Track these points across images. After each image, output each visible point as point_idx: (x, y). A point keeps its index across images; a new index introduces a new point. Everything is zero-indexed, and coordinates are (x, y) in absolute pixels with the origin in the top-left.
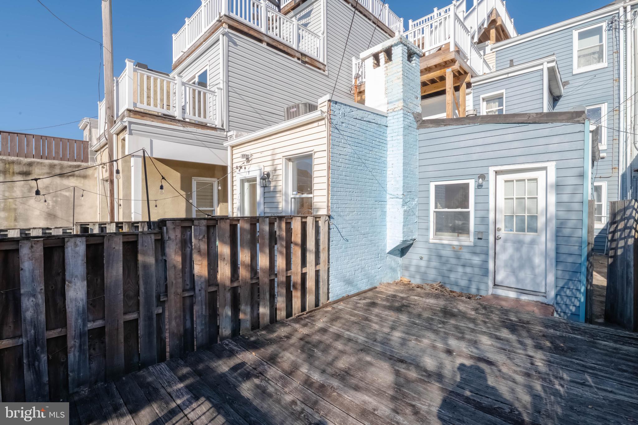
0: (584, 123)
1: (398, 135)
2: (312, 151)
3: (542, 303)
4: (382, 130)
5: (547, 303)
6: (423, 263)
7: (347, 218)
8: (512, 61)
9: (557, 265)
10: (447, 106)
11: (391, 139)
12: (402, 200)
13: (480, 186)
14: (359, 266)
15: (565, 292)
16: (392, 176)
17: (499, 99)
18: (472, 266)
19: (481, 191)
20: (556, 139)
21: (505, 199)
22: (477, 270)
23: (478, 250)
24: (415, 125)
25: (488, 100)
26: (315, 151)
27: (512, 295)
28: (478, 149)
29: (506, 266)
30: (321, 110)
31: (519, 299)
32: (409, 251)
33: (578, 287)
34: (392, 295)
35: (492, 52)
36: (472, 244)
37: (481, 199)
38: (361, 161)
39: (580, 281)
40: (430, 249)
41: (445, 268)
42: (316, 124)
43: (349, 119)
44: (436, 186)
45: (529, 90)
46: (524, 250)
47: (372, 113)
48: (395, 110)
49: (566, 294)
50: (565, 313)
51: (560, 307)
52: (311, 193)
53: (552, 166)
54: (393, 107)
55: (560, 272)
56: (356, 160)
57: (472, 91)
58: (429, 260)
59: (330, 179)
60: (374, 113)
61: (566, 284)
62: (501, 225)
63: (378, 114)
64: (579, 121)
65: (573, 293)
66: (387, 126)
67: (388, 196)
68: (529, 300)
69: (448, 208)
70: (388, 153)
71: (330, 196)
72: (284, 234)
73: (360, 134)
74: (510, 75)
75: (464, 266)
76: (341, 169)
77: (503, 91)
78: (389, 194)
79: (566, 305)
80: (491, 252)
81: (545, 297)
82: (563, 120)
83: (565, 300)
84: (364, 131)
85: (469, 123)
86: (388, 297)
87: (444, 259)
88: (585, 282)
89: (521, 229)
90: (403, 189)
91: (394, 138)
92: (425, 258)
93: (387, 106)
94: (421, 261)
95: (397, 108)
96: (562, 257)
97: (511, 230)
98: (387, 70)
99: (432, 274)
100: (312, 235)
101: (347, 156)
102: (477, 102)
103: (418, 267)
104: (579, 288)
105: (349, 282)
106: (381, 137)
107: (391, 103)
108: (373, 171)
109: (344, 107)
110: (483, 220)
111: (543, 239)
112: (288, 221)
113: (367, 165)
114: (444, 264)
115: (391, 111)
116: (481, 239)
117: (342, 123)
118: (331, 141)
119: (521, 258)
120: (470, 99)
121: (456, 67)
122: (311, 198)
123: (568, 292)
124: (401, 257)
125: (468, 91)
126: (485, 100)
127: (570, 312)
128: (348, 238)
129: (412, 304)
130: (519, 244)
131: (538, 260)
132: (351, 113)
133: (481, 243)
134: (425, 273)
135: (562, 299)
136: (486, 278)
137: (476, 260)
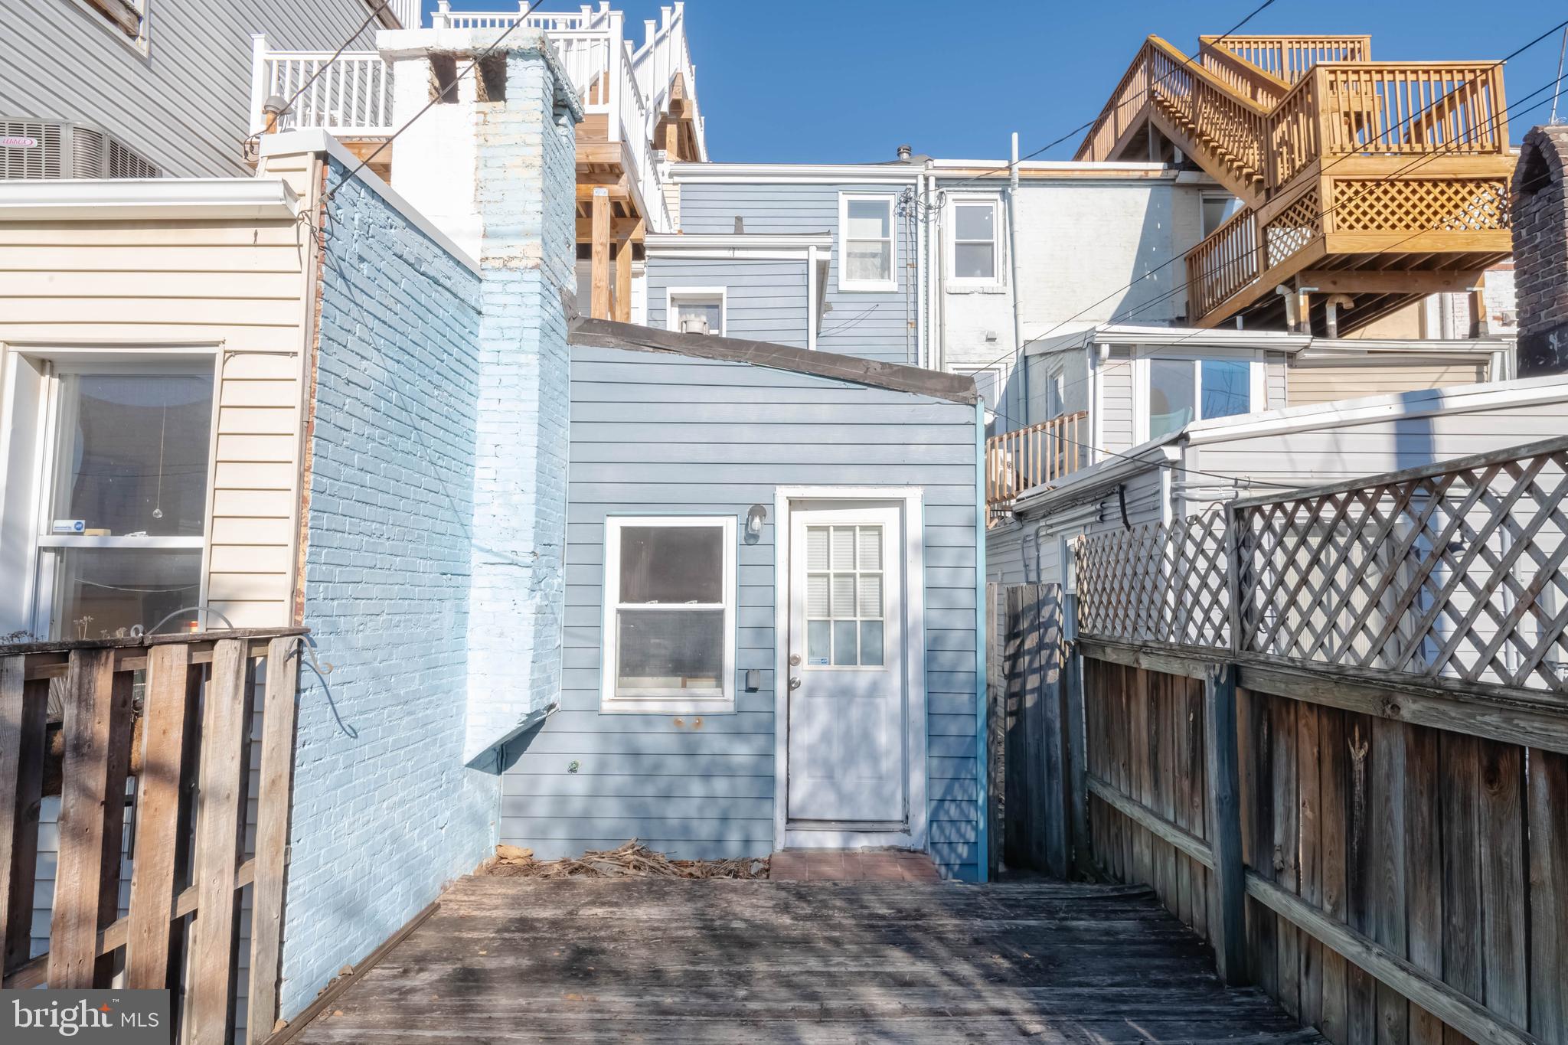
0: (974, 406)
1: (520, 351)
2: (216, 344)
3: (900, 850)
4: (465, 321)
5: (912, 849)
6: (578, 785)
7: (359, 640)
8: (739, 219)
9: (930, 745)
10: (594, 293)
11: (492, 357)
12: (529, 572)
13: (751, 538)
14: (387, 833)
15: (947, 812)
16: (492, 486)
17: (712, 305)
18: (730, 773)
19: (754, 553)
20: (923, 434)
21: (810, 576)
22: (743, 785)
23: (747, 723)
24: (563, 329)
25: (685, 304)
26: (229, 346)
27: (831, 840)
28: (747, 434)
29: (812, 762)
30: (285, 183)
31: (848, 849)
32: (529, 749)
33: (971, 796)
34: (511, 920)
35: (671, 181)
36: (730, 708)
37: (754, 576)
38: (409, 422)
39: (976, 779)
40: (604, 733)
41: (650, 790)
42: (245, 234)
43: (382, 253)
44: (627, 533)
45: (780, 302)
46: (855, 713)
47: (445, 252)
48: (512, 264)
49: (949, 816)
50: (947, 865)
51: (939, 852)
52: (199, 532)
53: (914, 497)
54: (505, 253)
55: (935, 762)
56: (395, 412)
57: (645, 270)
58: (600, 773)
59: (310, 477)
60: (450, 257)
61: (949, 790)
62: (800, 649)
63: (458, 263)
64: (965, 398)
65: (962, 811)
66: (480, 313)
67: (476, 558)
68: (872, 849)
69: (661, 601)
70: (480, 405)
71: (306, 547)
72: (101, 729)
73: (411, 318)
74: (738, 254)
75: (707, 776)
76: (349, 439)
77: (722, 290)
78: (482, 550)
79: (950, 843)
80: (780, 728)
81: (907, 831)
82: (936, 390)
83: (947, 832)
84: (421, 311)
85: (724, 357)
86: (507, 935)
87: (647, 762)
88: (984, 781)
89: (849, 659)
90: (536, 535)
91: (504, 358)
92: (587, 765)
93: (480, 242)
94: (573, 777)
95: (521, 259)
96: (941, 725)
97: (824, 662)
98: (485, 122)
99: (610, 815)
100: (232, 724)
101: (371, 394)
102: (658, 304)
103: (561, 798)
104: (974, 798)
105: (350, 909)
106: (464, 345)
107: (496, 236)
108: (440, 462)
109: (369, 199)
110: (761, 634)
111: (896, 681)
112: (128, 665)
113: (425, 437)
114: (651, 775)
115: (498, 264)
116: (754, 690)
117: (361, 259)
118: (321, 320)
119: (847, 735)
120: (639, 289)
121: (621, 189)
122: (198, 552)
123: (953, 811)
124: (499, 772)
125: (637, 265)
126: (675, 303)
127: (958, 862)
128: (357, 722)
129: (603, 939)
130: (843, 695)
131: (886, 737)
132: (388, 231)
133: (754, 702)
134: (586, 817)
135: (942, 830)
136: (767, 805)
137: (742, 752)
